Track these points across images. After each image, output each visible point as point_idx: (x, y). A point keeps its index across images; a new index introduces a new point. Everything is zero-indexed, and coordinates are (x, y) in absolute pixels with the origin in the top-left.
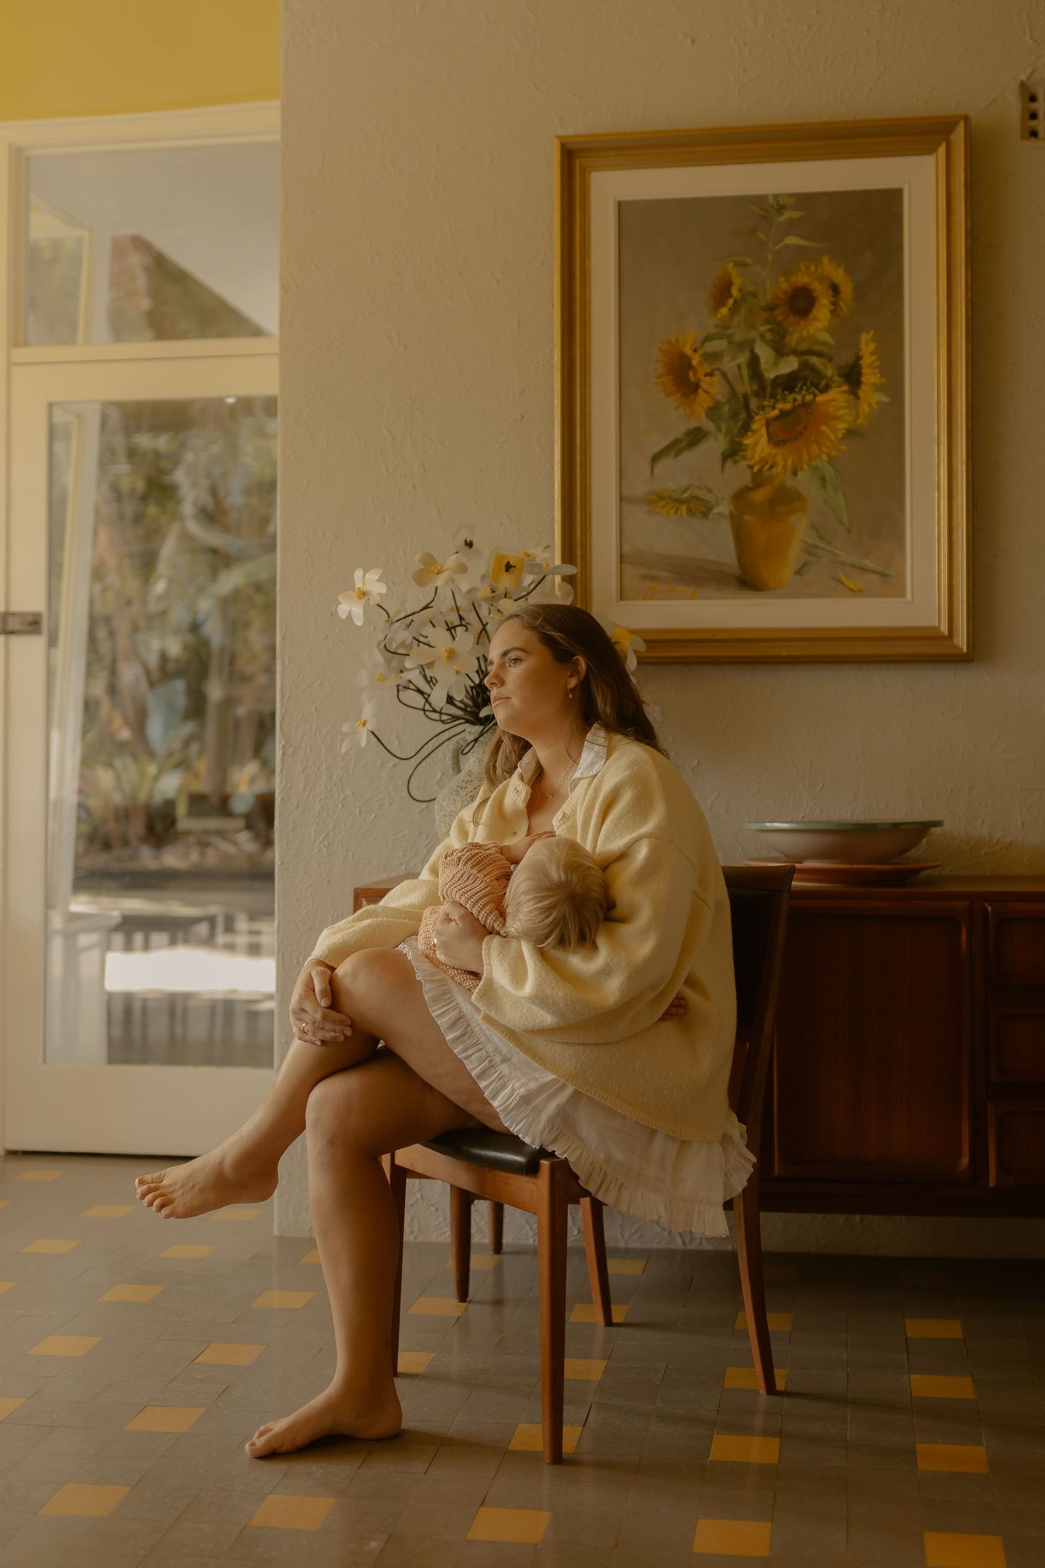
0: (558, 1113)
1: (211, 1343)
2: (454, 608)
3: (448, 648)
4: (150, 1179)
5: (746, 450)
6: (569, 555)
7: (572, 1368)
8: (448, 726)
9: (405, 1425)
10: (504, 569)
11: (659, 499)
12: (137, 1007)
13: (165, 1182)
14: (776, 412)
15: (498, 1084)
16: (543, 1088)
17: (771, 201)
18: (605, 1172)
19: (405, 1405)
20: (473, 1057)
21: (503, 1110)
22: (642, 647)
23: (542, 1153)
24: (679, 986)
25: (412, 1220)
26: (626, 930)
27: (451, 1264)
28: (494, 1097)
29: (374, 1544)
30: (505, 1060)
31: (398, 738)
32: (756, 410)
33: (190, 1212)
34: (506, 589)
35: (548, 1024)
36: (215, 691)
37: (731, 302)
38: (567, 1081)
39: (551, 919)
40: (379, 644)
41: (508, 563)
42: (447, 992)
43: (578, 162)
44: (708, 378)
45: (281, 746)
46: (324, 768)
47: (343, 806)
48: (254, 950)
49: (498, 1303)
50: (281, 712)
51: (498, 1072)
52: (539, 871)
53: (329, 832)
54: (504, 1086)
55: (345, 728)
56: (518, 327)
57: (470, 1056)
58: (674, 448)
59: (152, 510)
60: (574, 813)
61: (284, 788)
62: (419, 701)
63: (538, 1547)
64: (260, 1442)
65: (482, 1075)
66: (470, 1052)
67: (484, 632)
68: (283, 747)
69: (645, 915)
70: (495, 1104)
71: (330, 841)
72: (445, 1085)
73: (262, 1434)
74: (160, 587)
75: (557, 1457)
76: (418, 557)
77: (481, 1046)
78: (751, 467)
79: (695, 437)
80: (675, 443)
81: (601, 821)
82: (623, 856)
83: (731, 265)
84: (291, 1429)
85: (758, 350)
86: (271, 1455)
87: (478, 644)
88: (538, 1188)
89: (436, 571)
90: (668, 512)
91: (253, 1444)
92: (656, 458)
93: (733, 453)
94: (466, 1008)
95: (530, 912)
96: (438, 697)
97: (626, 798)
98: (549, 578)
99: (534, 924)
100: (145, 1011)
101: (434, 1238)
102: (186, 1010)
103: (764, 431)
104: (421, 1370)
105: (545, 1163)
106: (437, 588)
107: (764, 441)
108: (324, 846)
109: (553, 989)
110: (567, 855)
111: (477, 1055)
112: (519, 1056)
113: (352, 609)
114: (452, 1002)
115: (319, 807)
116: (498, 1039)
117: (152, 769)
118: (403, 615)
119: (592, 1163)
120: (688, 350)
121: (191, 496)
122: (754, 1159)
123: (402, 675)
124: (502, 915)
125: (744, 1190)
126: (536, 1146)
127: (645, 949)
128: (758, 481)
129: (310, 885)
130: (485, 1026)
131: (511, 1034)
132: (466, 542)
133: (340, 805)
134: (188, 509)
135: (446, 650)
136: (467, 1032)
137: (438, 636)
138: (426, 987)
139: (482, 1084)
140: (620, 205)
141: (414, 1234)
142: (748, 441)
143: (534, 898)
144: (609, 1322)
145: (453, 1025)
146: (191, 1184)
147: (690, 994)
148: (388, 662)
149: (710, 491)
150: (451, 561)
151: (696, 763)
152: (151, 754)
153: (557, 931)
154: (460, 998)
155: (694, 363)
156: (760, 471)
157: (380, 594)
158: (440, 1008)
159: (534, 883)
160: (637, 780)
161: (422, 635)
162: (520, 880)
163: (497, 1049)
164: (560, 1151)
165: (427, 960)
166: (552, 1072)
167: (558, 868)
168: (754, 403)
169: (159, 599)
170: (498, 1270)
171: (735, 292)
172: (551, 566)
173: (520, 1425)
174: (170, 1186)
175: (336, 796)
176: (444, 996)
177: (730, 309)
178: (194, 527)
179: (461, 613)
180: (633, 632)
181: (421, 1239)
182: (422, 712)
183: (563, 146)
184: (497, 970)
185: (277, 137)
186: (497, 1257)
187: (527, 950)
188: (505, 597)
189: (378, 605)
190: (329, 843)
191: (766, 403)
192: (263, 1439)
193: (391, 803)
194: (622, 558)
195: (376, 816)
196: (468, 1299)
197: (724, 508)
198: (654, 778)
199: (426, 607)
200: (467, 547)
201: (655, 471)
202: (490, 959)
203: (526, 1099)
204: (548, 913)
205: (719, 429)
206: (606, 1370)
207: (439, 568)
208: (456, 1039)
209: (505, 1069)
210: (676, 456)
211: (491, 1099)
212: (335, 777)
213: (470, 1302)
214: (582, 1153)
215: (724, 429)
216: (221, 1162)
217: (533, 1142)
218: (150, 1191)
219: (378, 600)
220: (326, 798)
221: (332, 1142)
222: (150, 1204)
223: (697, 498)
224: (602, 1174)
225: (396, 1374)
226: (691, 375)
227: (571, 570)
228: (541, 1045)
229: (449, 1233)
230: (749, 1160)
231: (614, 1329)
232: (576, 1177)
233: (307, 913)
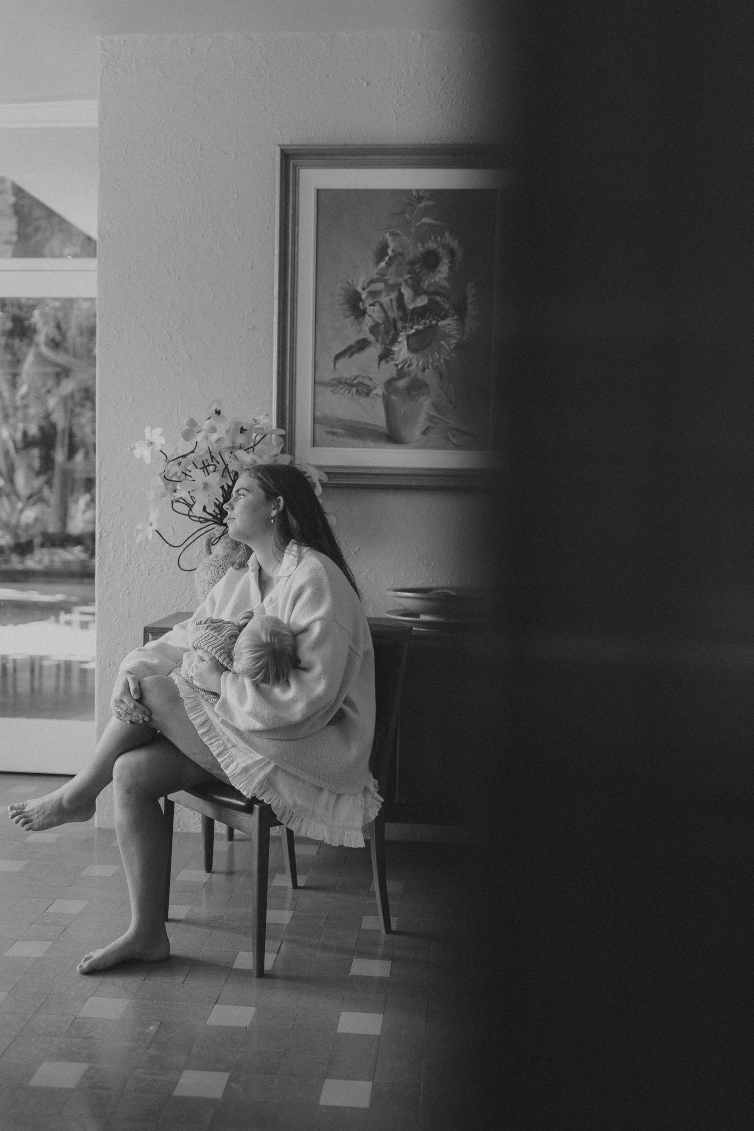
0: (266, 778)
1: (56, 899)
2: (208, 451)
3: (203, 482)
4: (17, 807)
5: (394, 355)
6: (281, 424)
7: (272, 916)
8: (203, 525)
10: (239, 431)
11: (338, 383)
12: (10, 666)
13: (27, 809)
14: (413, 331)
15: (230, 759)
16: (257, 763)
17: (414, 193)
18: (293, 813)
20: (214, 744)
21: (232, 776)
22: (325, 479)
23: (254, 800)
24: (340, 704)
25: (179, 819)
26: (307, 676)
27: (201, 848)
28: (227, 767)
29: (152, 1028)
30: (234, 746)
31: (173, 529)
32: (400, 329)
33: (42, 828)
34: (241, 444)
35: (258, 727)
36: (60, 456)
37: (387, 258)
38: (271, 760)
39: (259, 664)
40: (160, 475)
41: (242, 427)
42: (199, 704)
43: (292, 162)
44: (371, 307)
45: (99, 531)
46: (126, 545)
47: (138, 570)
48: (84, 625)
49: (230, 873)
51: (229, 753)
52: (255, 635)
53: (129, 585)
54: (233, 761)
55: (139, 527)
56: (251, 268)
57: (213, 743)
58: (349, 351)
59: (17, 342)
60: (277, 598)
61: (101, 558)
62: (185, 509)
63: (247, 1029)
64: (85, 965)
65: (220, 754)
66: (213, 740)
67: (226, 469)
68: (100, 532)
69: (318, 669)
70: (227, 772)
71: (129, 591)
73: (86, 960)
74: (23, 390)
75: (261, 973)
76: (185, 422)
77: (219, 737)
78: (397, 365)
79: (362, 345)
80: (350, 347)
81: (292, 606)
82: (306, 630)
83: (388, 234)
84: (104, 957)
85: (403, 290)
86: (92, 972)
87: (223, 477)
88: (250, 822)
89: (197, 431)
90: (344, 392)
91: (81, 966)
92: (337, 358)
93: (386, 355)
95: (248, 659)
96: (197, 510)
97: (307, 593)
98: (268, 437)
99: (249, 667)
100: (15, 670)
101: (192, 830)
103: (405, 342)
104: (182, 917)
105: (256, 807)
106: (197, 442)
107: (405, 349)
108: (126, 594)
109: (262, 708)
110: (272, 626)
111: (217, 742)
112: (241, 744)
113: (142, 452)
114: (202, 710)
115: (123, 570)
116: (229, 733)
117: (20, 505)
118: (175, 457)
119: (285, 807)
120: (359, 289)
121: (44, 332)
122: (382, 800)
123: (175, 494)
124: (232, 660)
125: (376, 818)
126: (249, 797)
127: (320, 688)
128: (401, 374)
129: (117, 618)
130: (221, 726)
131: (237, 731)
132: (216, 410)
133: (136, 569)
134: (41, 338)
135: (202, 483)
136: (211, 729)
137: (197, 474)
138: (186, 702)
139: (219, 760)
140: (318, 190)
141: (180, 828)
142: (395, 348)
143: (251, 651)
144: (295, 886)
145: (203, 724)
146: (42, 811)
147: (347, 709)
148: (166, 485)
149: (370, 379)
150: (206, 425)
151: (357, 549)
152: (18, 497)
153: (263, 671)
154: (206, 708)
155: (363, 297)
156: (402, 368)
157: (161, 444)
158: (194, 714)
159: (251, 642)
160: (314, 581)
161: (187, 470)
162: (243, 640)
163: (228, 739)
164: (266, 799)
165: (187, 684)
166: (262, 755)
167: (266, 634)
168: (400, 325)
169: (23, 398)
170: (231, 849)
171: (390, 252)
172: (270, 429)
173: (241, 953)
174: (29, 811)
175: (134, 564)
176: (197, 707)
177: (386, 263)
178: (45, 350)
179: (212, 454)
180: (319, 467)
181: (185, 830)
182: (188, 517)
183: (282, 151)
185: (96, 124)
186: (230, 843)
187: (247, 682)
188: (240, 449)
189: (161, 451)
190: (129, 593)
191: (407, 325)
192: (87, 962)
193: (168, 569)
194: (315, 421)
195: (158, 577)
196: (212, 871)
197: (379, 390)
199: (193, 452)
200: (217, 414)
201: (336, 366)
202: (225, 686)
203: (246, 770)
204: (258, 660)
205: (377, 340)
206: (292, 917)
207: (199, 429)
208: (204, 734)
209: (233, 751)
210: (350, 357)
211: (225, 769)
212: (133, 551)
213: (213, 873)
214: (279, 801)
215: (380, 340)
216: (61, 799)
217: (248, 794)
218: (17, 814)
219: (160, 448)
220: (127, 564)
221: (128, 791)
222: (17, 822)
223: (362, 384)
224: (291, 813)
225: (167, 920)
226: (361, 304)
227: (283, 432)
228: (256, 739)
229: (201, 828)
230: (378, 801)
231: (298, 891)
232: (275, 816)
233: (115, 635)
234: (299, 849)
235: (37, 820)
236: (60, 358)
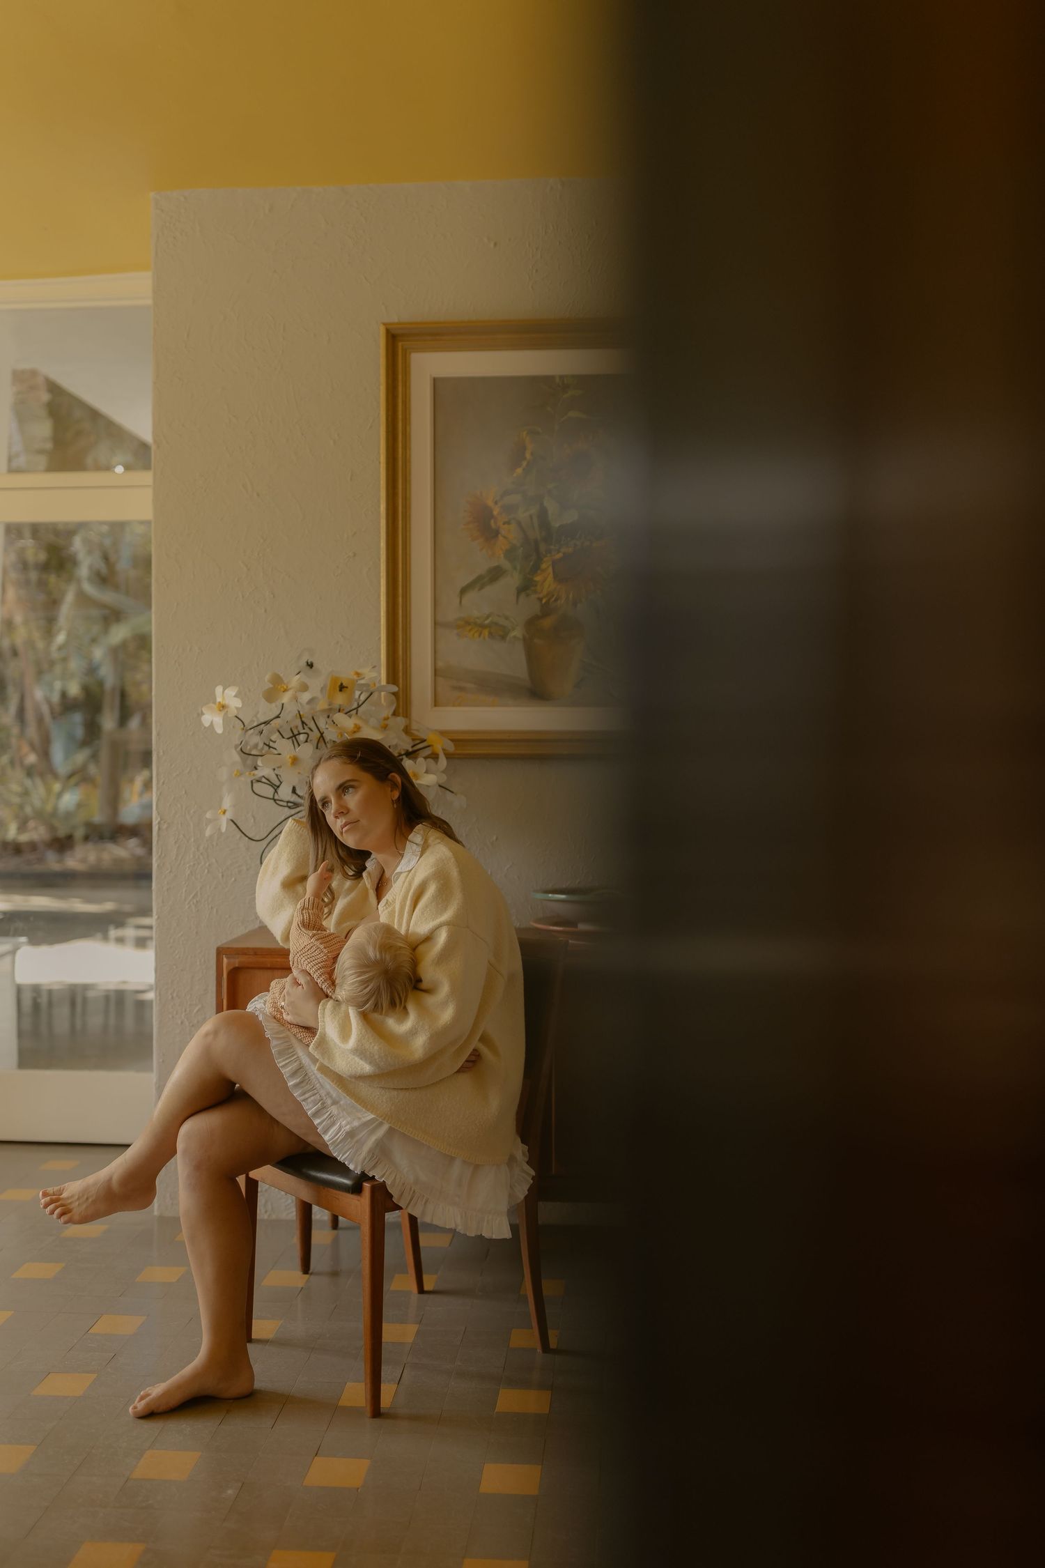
0: (377, 1145)
1: (102, 1315)
2: (298, 715)
3: (292, 756)
4: (52, 1191)
5: (536, 586)
6: (392, 677)
7: (390, 1332)
8: (293, 811)
9: (258, 1385)
10: (338, 689)
11: (467, 625)
13: (64, 1195)
14: (560, 555)
15: (329, 1122)
16: (366, 1124)
17: (557, 380)
18: (414, 1192)
19: (257, 1368)
20: (309, 1100)
21: (332, 1144)
22: (451, 747)
23: (364, 1177)
24: (475, 1043)
25: (266, 1202)
26: (430, 1000)
27: (295, 1241)
28: (326, 1132)
29: (230, 1492)
30: (335, 1103)
31: (253, 817)
32: (544, 553)
33: (85, 1220)
34: (340, 705)
35: (367, 1071)
36: (108, 722)
37: (524, 463)
38: (384, 1119)
39: (368, 989)
40: (236, 747)
41: (342, 684)
42: (291, 1047)
43: (400, 344)
44: (506, 526)
45: (157, 822)
46: (193, 840)
47: (208, 872)
49: (335, 1274)
50: (157, 794)
51: (329, 1113)
52: (360, 951)
53: (197, 892)
54: (333, 1124)
55: (208, 815)
56: (351, 479)
57: (307, 1099)
58: (478, 583)
59: (52, 579)
60: (394, 900)
61: (160, 857)
62: (268, 791)
63: (359, 1490)
64: (140, 1405)
65: (316, 1114)
66: (307, 1095)
67: (321, 739)
68: (159, 823)
69: (444, 990)
70: (326, 1138)
71: (198, 900)
72: (288, 1121)
73: (142, 1398)
74: (61, 638)
75: (376, 1412)
76: (267, 677)
77: (315, 1091)
78: (540, 599)
79: (495, 574)
80: (480, 578)
81: (412, 909)
82: (428, 938)
83: (525, 433)
84: (165, 1394)
85: (546, 504)
86: (150, 1415)
87: (317, 748)
88: (360, 1206)
89: (282, 689)
90: (473, 635)
91: (135, 1408)
92: (463, 591)
93: (526, 588)
94: (305, 1060)
96: (285, 793)
97: (431, 890)
98: (375, 695)
99: (355, 993)
101: (283, 1216)
102: (85, 1000)
103: (550, 569)
104: (270, 1336)
105: (367, 1185)
106: (283, 705)
107: (550, 578)
108: (193, 903)
109: (371, 1044)
110: (382, 938)
111: (312, 1098)
112: (346, 1100)
113: (212, 719)
114: (293, 1056)
115: (189, 872)
116: (328, 1085)
117: (56, 786)
118: (255, 724)
119: (404, 1184)
120: (490, 503)
121: (86, 564)
122: (533, 1173)
123: (256, 772)
124: (333, 984)
125: (526, 1197)
126: (358, 1171)
127: (447, 1015)
128: (546, 610)
129: (182, 935)
130: (319, 1075)
132: (307, 663)
133: (206, 871)
134: (83, 572)
135: (290, 757)
136: (305, 1080)
137: (285, 747)
139: (316, 1122)
140: (435, 380)
141: (268, 1213)
142: (538, 578)
144: (421, 1290)
145: (294, 1074)
146: (85, 1197)
147: (484, 1050)
148: (244, 762)
149: (507, 618)
150: (295, 681)
151: (495, 838)
152: (55, 776)
153: (373, 999)
154: (300, 1052)
155: (495, 513)
156: (548, 602)
157: (237, 708)
158: (284, 1060)
160: (440, 875)
161: (271, 740)
164: (378, 1174)
165: (275, 1020)
167: (375, 948)
168: (542, 547)
169: (61, 648)
170: (336, 1241)
171: (528, 456)
172: (377, 685)
173: (348, 1384)
174: (68, 1198)
175: (203, 863)
176: (287, 1051)
177: (524, 469)
178: (88, 588)
179: (303, 719)
180: (443, 733)
181: (274, 1217)
182: (272, 801)
183: (388, 331)
184: (329, 1026)
186: (335, 1232)
187: (352, 1013)
188: (339, 711)
189: (236, 717)
190: (197, 901)
191: (552, 547)
192: (143, 1402)
193: (248, 870)
194: (436, 672)
195: (235, 880)
196: (311, 1271)
197: (518, 633)
198: (454, 873)
199: (278, 717)
200: (308, 667)
201: (463, 602)
202: (324, 1018)
203: (351, 1134)
204: (366, 984)
205: (515, 568)
206: (418, 1332)
207: (285, 687)
208: (296, 1085)
209: (334, 1110)
210: (480, 590)
212: (201, 847)
213: (311, 1274)
214: (396, 1176)
215: (518, 567)
216: (110, 1179)
217: (356, 1168)
218: (52, 1202)
219: (235, 712)
220: (194, 864)
222: (52, 1212)
223: (496, 624)
224: (411, 1193)
225: (250, 1340)
226: (492, 522)
227: (395, 689)
229: (295, 1213)
230: (528, 1174)
231: (425, 1296)
232: (391, 1196)
233: (179, 958)
234: (424, 1240)
235: (78, 1210)
236: (108, 597)
